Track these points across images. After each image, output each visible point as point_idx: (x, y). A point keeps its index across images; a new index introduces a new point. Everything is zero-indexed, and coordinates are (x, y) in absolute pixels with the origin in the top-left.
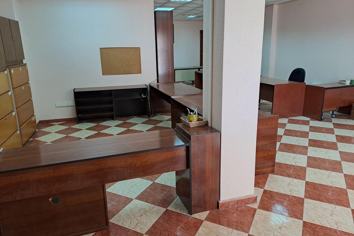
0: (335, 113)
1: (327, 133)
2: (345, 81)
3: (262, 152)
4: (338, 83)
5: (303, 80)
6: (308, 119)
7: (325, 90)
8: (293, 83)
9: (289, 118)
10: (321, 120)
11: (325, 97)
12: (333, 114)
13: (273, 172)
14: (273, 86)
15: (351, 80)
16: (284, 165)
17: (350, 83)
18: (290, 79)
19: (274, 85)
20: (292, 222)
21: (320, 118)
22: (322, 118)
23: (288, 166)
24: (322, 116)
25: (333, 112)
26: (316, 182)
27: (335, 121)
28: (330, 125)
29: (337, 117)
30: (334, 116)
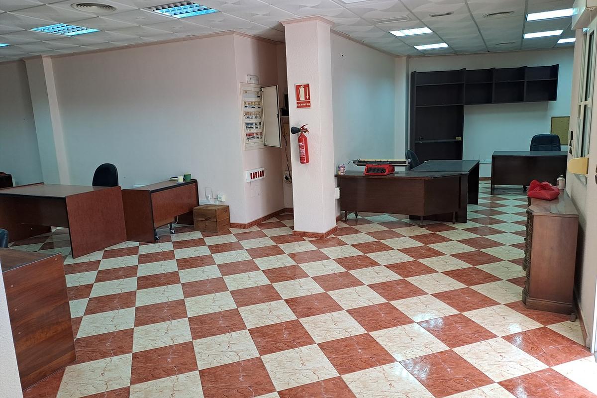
0: (173, 225)
1: (165, 260)
2: (177, 177)
3: (41, 331)
4: (170, 180)
5: (115, 183)
6: (136, 244)
7: (150, 195)
8: (100, 189)
9: (106, 249)
10: (155, 241)
11: (153, 205)
12: (171, 229)
13: (73, 360)
14: (64, 199)
15: (184, 175)
16: (95, 338)
17: (184, 180)
18: (95, 183)
19: (64, 197)
20: (185, 379)
21: (153, 239)
22: (157, 237)
23: (101, 338)
24: (155, 234)
25: (171, 225)
26: (202, 313)
27: (175, 238)
28: (167, 247)
29: (178, 231)
30: (173, 231)
